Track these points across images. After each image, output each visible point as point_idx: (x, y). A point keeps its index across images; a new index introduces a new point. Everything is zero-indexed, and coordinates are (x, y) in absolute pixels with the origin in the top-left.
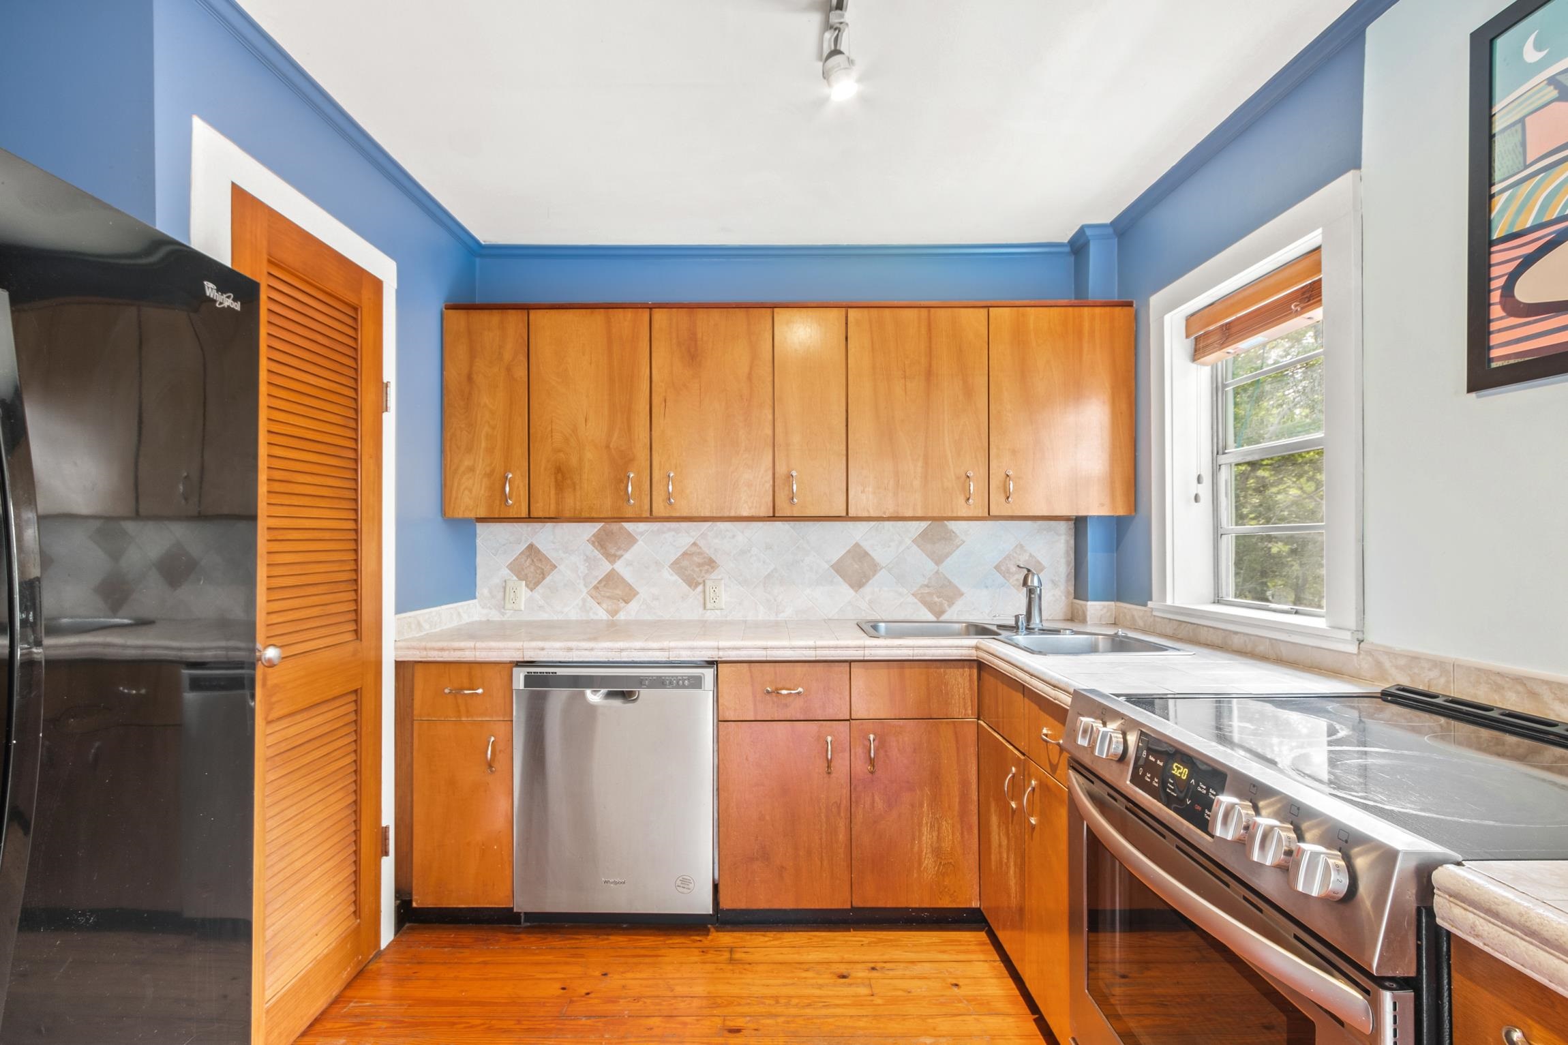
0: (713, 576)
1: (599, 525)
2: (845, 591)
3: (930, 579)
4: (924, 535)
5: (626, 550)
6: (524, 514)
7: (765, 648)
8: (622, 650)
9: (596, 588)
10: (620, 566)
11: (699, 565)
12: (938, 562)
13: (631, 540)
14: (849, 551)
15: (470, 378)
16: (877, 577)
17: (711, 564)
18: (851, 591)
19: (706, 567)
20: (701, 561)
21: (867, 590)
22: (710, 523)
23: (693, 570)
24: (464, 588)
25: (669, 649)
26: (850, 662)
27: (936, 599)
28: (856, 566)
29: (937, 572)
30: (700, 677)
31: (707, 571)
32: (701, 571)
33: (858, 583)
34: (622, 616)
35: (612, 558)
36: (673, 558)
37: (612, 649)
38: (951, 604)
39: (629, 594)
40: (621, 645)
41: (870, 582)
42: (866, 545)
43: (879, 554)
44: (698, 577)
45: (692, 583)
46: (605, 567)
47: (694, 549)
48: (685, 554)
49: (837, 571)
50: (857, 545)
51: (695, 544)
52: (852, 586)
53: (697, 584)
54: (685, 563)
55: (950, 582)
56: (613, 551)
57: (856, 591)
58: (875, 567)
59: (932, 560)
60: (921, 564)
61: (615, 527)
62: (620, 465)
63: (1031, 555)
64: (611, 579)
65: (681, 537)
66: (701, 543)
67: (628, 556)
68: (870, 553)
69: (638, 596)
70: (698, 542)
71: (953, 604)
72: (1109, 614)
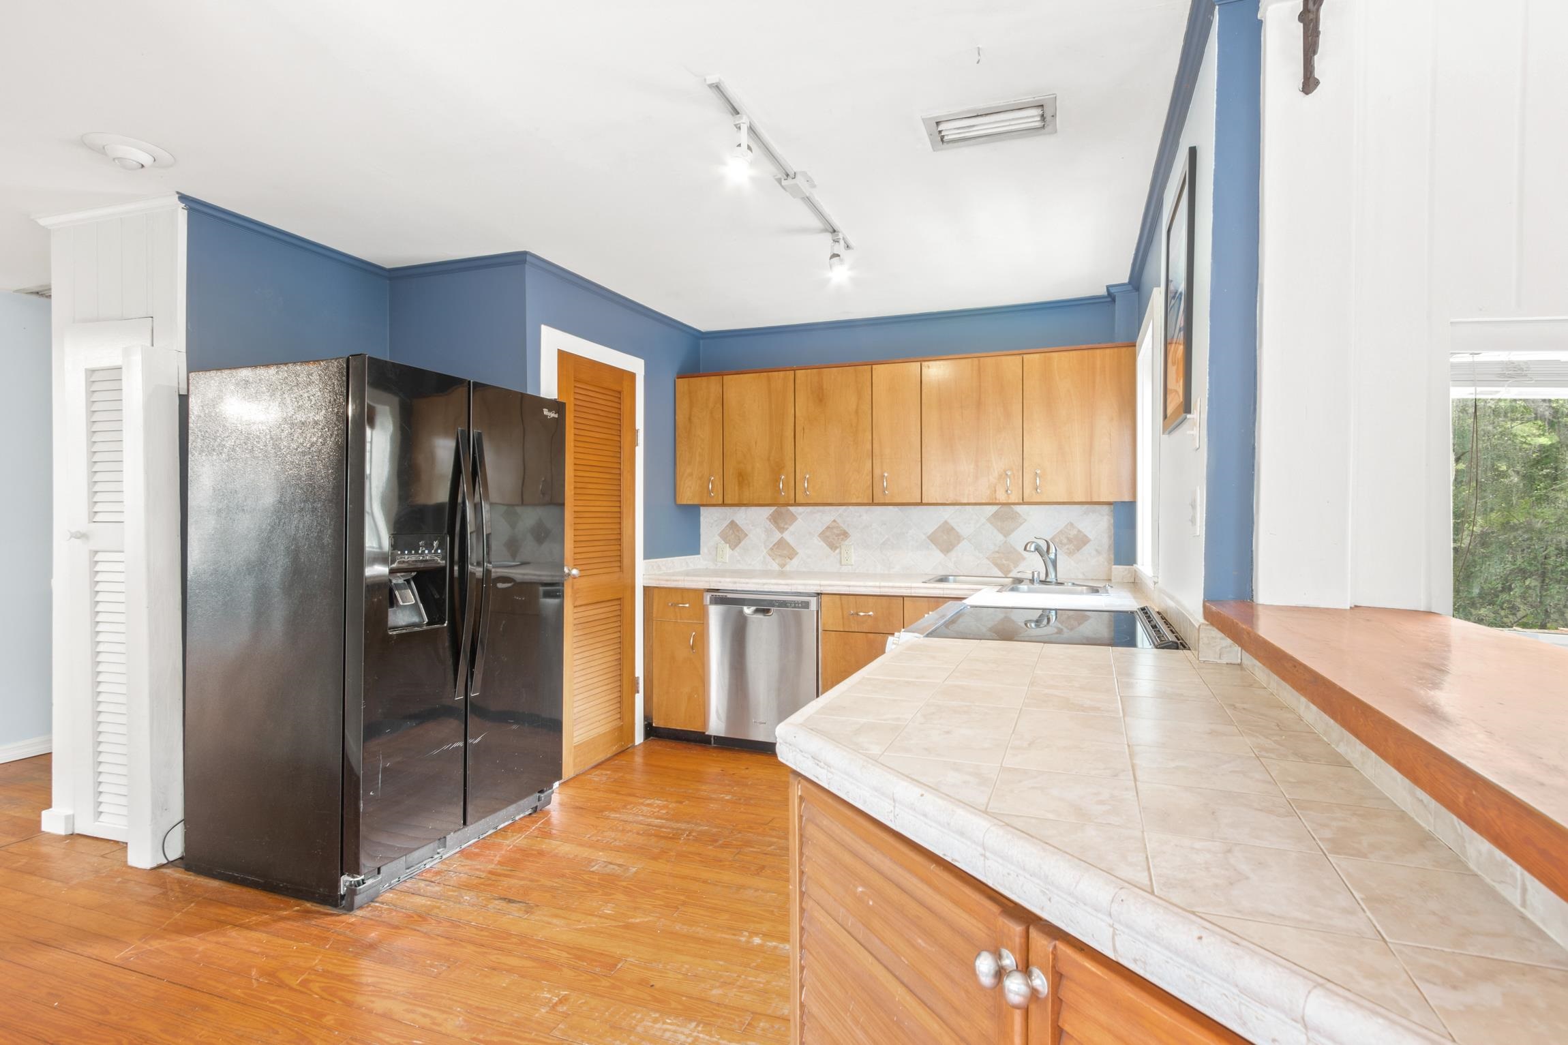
0: (846, 543)
1: (774, 508)
2: (937, 555)
3: (1000, 547)
4: (995, 515)
5: (790, 525)
6: (720, 502)
7: (849, 586)
8: (764, 584)
9: (772, 549)
10: (787, 536)
11: (838, 535)
12: (1006, 534)
13: (794, 518)
14: (940, 527)
15: (690, 419)
16: (960, 545)
17: (845, 535)
18: (942, 555)
19: (842, 537)
20: (838, 532)
21: (953, 554)
22: (844, 507)
23: (834, 539)
24: (692, 547)
25: (791, 584)
26: (903, 597)
27: (1005, 562)
28: (945, 537)
29: (1005, 542)
30: (808, 602)
31: (842, 539)
32: (838, 539)
33: (947, 548)
34: (788, 568)
35: (782, 530)
36: (821, 530)
37: (758, 584)
38: (1016, 566)
39: (792, 554)
40: (764, 581)
41: (955, 548)
42: (952, 523)
43: (964, 529)
44: (837, 543)
45: (833, 547)
46: (777, 536)
47: (834, 524)
48: (828, 528)
49: (931, 541)
50: (946, 522)
51: (834, 521)
52: (941, 551)
53: (836, 548)
54: (828, 534)
55: (1014, 549)
56: (782, 525)
57: (945, 555)
58: (959, 538)
59: (1001, 533)
60: (993, 538)
61: (783, 509)
62: (776, 470)
63: (1079, 531)
64: (781, 544)
65: (827, 516)
66: (839, 521)
67: (792, 528)
68: (956, 528)
69: (797, 556)
70: (837, 520)
71: (1018, 565)
72: (1130, 575)
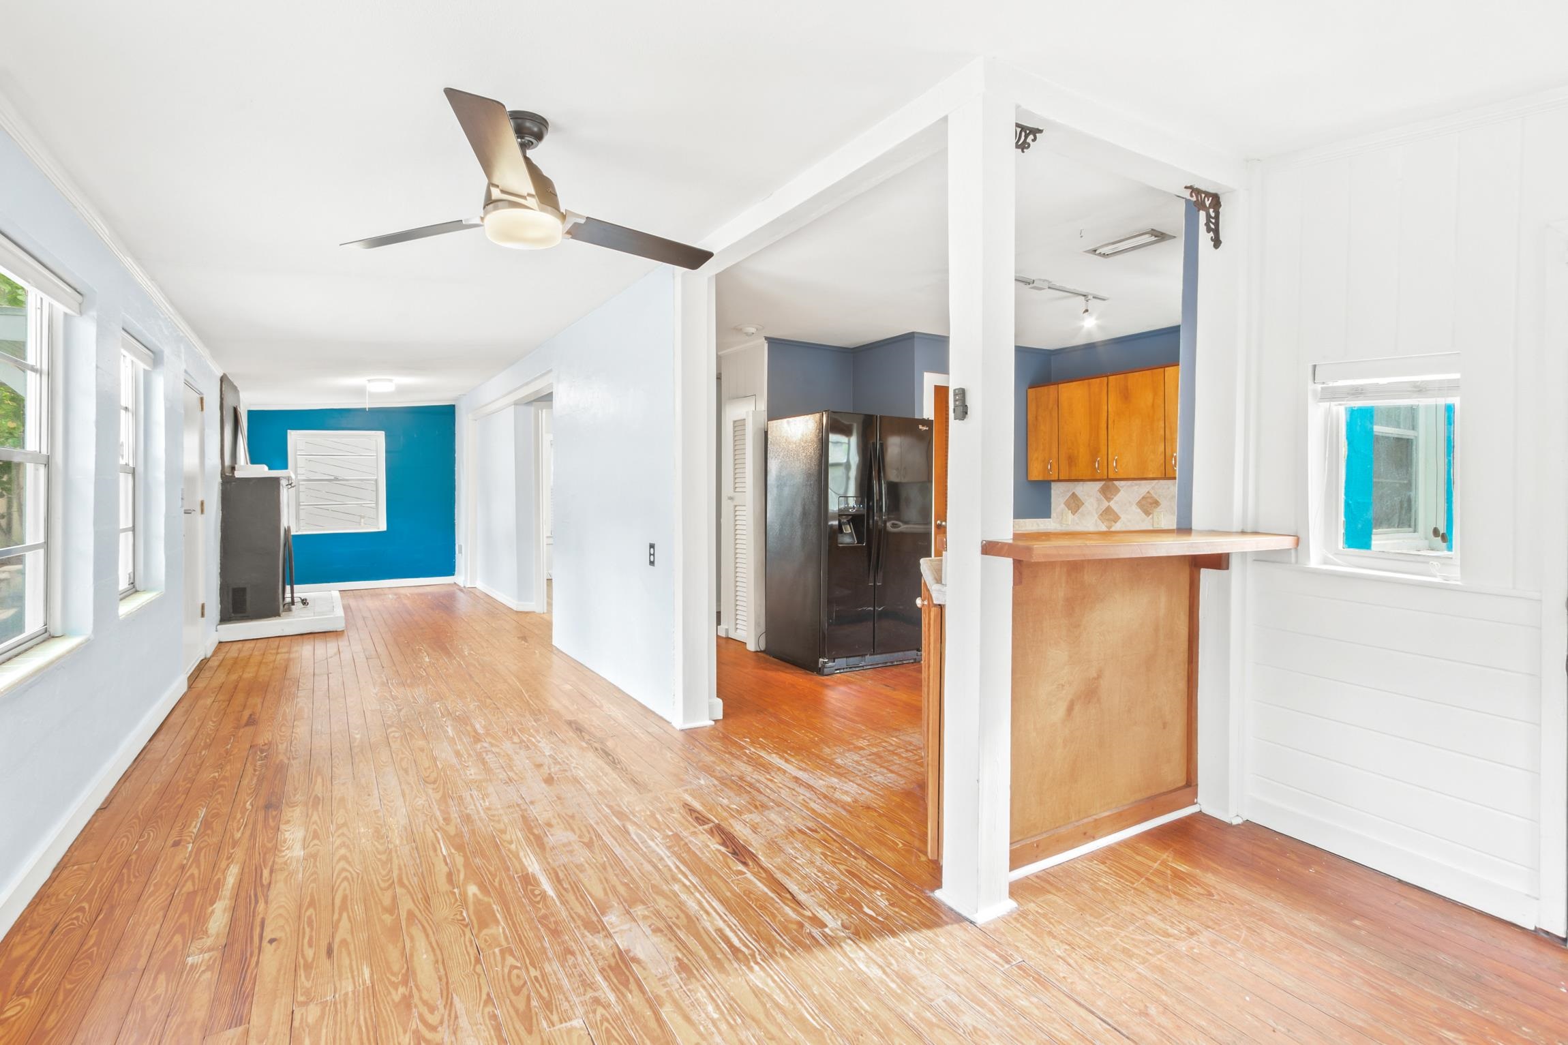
0: (1158, 510)
1: (1103, 483)
5: (1115, 496)
9: (1101, 515)
10: (1112, 504)
11: (1151, 504)
13: (1117, 490)
17: (1156, 503)
19: (1154, 505)
20: (1151, 499)
22: (1156, 481)
23: (1147, 506)
31: (1154, 507)
32: (1151, 507)
35: (1109, 499)
36: (1138, 500)
39: (1117, 518)
44: (1150, 510)
45: (1147, 513)
46: (1106, 504)
47: (1148, 495)
48: (1143, 498)
51: (1148, 492)
53: (1150, 514)
54: (1143, 502)
56: (1109, 496)
61: (1110, 483)
62: (1092, 454)
64: (1108, 511)
65: (1144, 488)
66: (1152, 492)
67: (1116, 498)
69: (1121, 519)
70: (1150, 491)
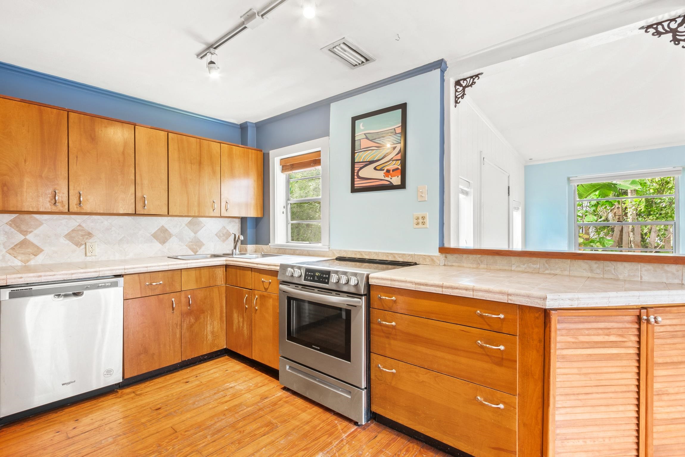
0: (90, 241)
1: (15, 215)
2: (157, 246)
3: (192, 239)
4: (190, 223)
5: (35, 229)
7: (147, 267)
8: (72, 274)
9: (13, 249)
10: (30, 237)
11: (82, 236)
12: (195, 233)
13: (38, 224)
14: (159, 229)
16: (171, 239)
17: (89, 235)
18: (160, 245)
19: (87, 237)
20: (83, 233)
21: (167, 244)
22: (88, 216)
23: (79, 238)
25: (99, 271)
26: (181, 269)
27: (195, 247)
28: (162, 235)
29: (195, 237)
30: (117, 282)
31: (87, 238)
32: (83, 238)
33: (163, 241)
34: (32, 263)
35: (24, 233)
36: (67, 232)
37: (66, 274)
38: (200, 248)
39: (38, 251)
41: (168, 241)
42: (166, 227)
43: (172, 230)
44: (82, 241)
45: (78, 244)
46: (20, 237)
47: (79, 228)
48: (73, 230)
49: (154, 237)
50: (163, 226)
51: (80, 225)
52: (160, 243)
53: (81, 245)
54: (74, 235)
55: (199, 240)
56: (25, 229)
57: (162, 245)
58: (170, 235)
59: (193, 232)
60: (189, 234)
61: (26, 216)
63: (227, 230)
64: (24, 244)
65: (71, 222)
66: (84, 225)
67: (36, 232)
68: (168, 230)
69: (43, 252)
70: (82, 225)
71: (201, 248)
72: (254, 249)
